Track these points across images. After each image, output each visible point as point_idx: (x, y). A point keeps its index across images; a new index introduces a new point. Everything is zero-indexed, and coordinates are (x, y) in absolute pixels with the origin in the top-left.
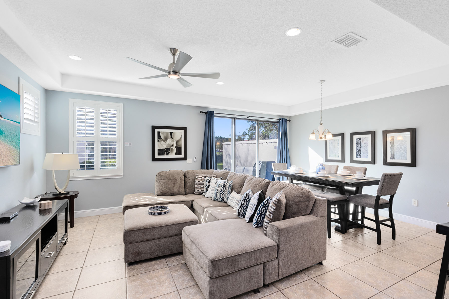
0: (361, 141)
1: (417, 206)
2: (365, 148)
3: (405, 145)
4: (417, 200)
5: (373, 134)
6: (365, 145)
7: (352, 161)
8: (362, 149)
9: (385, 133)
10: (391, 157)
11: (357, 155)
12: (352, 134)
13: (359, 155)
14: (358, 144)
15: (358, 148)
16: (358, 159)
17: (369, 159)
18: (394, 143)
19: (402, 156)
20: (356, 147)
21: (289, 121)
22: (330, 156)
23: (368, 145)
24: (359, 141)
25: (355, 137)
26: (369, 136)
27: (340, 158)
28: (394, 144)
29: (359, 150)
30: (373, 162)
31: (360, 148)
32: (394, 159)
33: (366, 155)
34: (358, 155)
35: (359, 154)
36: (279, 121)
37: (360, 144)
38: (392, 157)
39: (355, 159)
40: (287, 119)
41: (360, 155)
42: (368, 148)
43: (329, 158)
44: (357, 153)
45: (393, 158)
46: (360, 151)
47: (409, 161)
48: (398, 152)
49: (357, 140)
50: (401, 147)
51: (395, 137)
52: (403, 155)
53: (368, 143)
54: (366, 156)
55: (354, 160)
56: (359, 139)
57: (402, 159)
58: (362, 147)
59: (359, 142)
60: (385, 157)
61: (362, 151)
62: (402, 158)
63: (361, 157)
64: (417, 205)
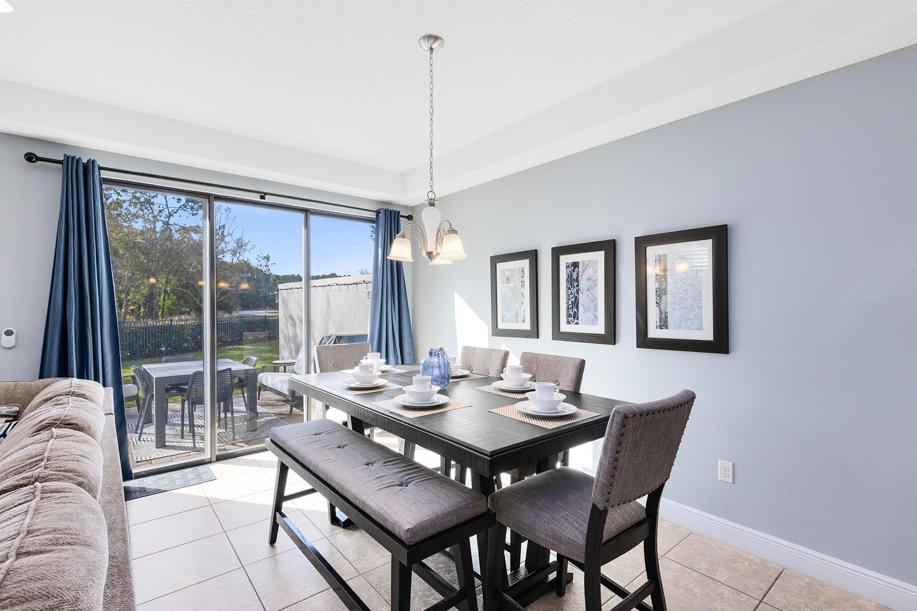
0: (580, 274)
1: (731, 482)
2: (588, 293)
3: (696, 283)
4: (732, 463)
5: (609, 248)
6: (590, 283)
7: (558, 334)
8: (581, 298)
9: (642, 243)
10: (658, 321)
11: (569, 316)
12: (557, 252)
13: (574, 317)
14: (571, 282)
15: (571, 294)
16: (573, 328)
17: (599, 328)
19: (688, 319)
20: (567, 291)
21: (410, 218)
22: (503, 318)
23: (597, 285)
24: (574, 271)
25: (565, 260)
26: (599, 257)
27: (527, 326)
28: (666, 281)
29: (573, 300)
30: (610, 337)
31: (578, 293)
32: (667, 328)
33: (591, 315)
34: (571, 317)
35: (575, 313)
36: (377, 216)
37: (577, 280)
38: (661, 322)
39: (565, 327)
40: (399, 212)
41: (576, 316)
42: (597, 292)
43: (501, 326)
44: (568, 308)
45: (664, 323)
46: (576, 303)
47: (707, 334)
48: (677, 306)
49: (570, 269)
50: (686, 288)
51: (668, 256)
52: (692, 316)
53: (597, 279)
54: (592, 317)
55: (561, 331)
56: (573, 268)
57: (688, 328)
58: (582, 289)
59: (575, 276)
60: (641, 322)
61: (582, 304)
62: (689, 323)
63: (579, 321)
64: (730, 480)
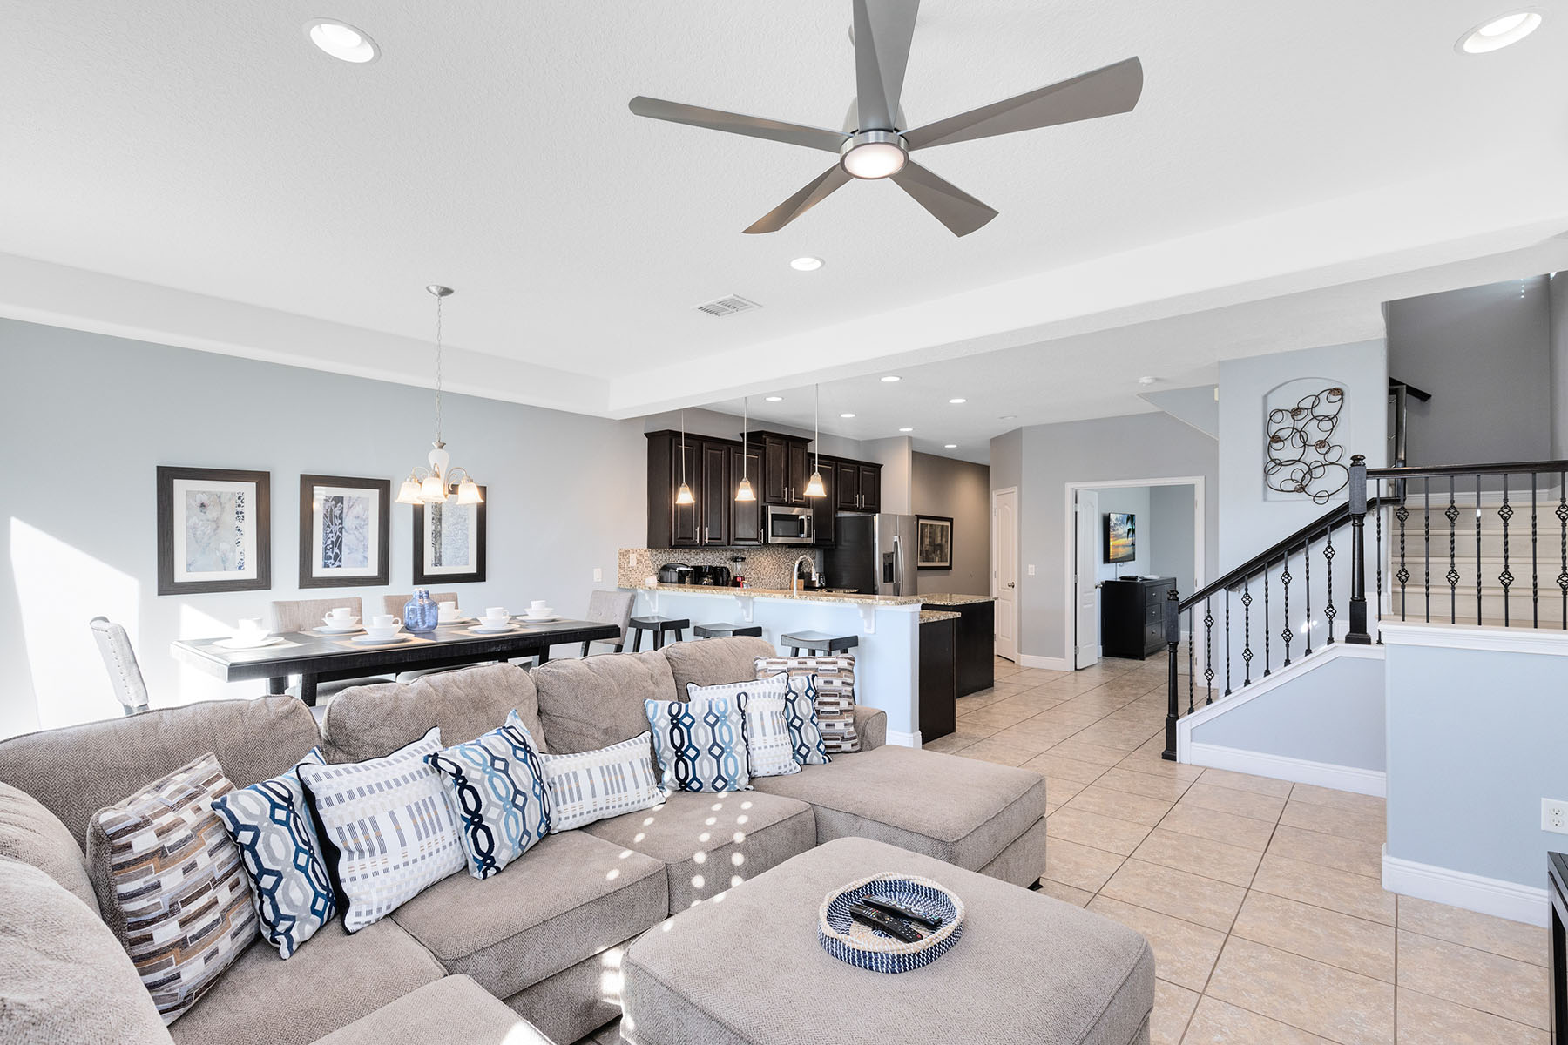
0: (345, 511)
2: (356, 533)
3: (465, 528)
5: (383, 488)
6: (357, 522)
7: (308, 580)
8: (346, 538)
10: (434, 561)
11: (327, 557)
12: (309, 482)
13: (334, 557)
14: (331, 519)
15: (331, 532)
16: (333, 572)
17: (370, 570)
18: (440, 520)
19: (457, 557)
20: (324, 529)
22: (189, 565)
23: (367, 524)
24: (335, 507)
25: (319, 492)
26: (370, 495)
27: (250, 574)
29: (334, 540)
30: (384, 577)
31: (341, 532)
32: (442, 566)
33: (359, 556)
34: (330, 559)
35: (336, 555)
37: (340, 517)
38: (436, 560)
39: (318, 571)
41: (337, 557)
42: (368, 531)
44: (326, 549)
45: (438, 562)
46: (338, 543)
47: (470, 567)
48: (449, 546)
49: (329, 504)
50: (457, 531)
52: (461, 555)
53: (367, 518)
54: (361, 559)
55: (314, 576)
56: (334, 502)
57: (458, 564)
58: (346, 527)
59: (337, 512)
60: (417, 562)
61: (346, 545)
63: (343, 563)
